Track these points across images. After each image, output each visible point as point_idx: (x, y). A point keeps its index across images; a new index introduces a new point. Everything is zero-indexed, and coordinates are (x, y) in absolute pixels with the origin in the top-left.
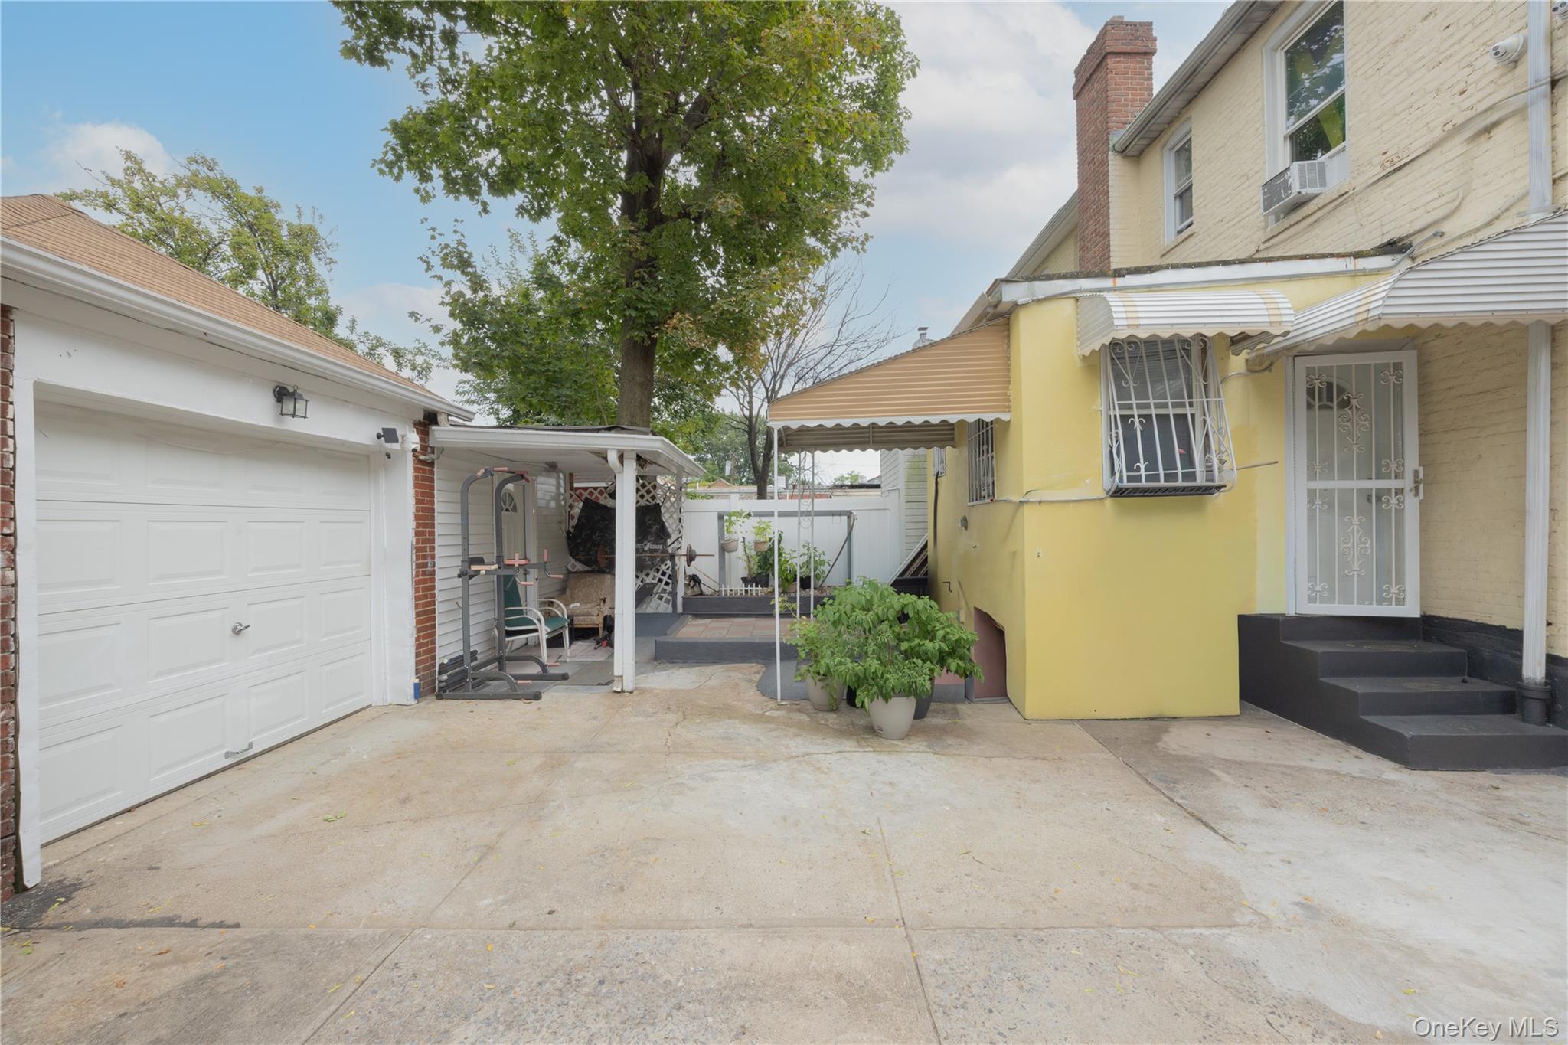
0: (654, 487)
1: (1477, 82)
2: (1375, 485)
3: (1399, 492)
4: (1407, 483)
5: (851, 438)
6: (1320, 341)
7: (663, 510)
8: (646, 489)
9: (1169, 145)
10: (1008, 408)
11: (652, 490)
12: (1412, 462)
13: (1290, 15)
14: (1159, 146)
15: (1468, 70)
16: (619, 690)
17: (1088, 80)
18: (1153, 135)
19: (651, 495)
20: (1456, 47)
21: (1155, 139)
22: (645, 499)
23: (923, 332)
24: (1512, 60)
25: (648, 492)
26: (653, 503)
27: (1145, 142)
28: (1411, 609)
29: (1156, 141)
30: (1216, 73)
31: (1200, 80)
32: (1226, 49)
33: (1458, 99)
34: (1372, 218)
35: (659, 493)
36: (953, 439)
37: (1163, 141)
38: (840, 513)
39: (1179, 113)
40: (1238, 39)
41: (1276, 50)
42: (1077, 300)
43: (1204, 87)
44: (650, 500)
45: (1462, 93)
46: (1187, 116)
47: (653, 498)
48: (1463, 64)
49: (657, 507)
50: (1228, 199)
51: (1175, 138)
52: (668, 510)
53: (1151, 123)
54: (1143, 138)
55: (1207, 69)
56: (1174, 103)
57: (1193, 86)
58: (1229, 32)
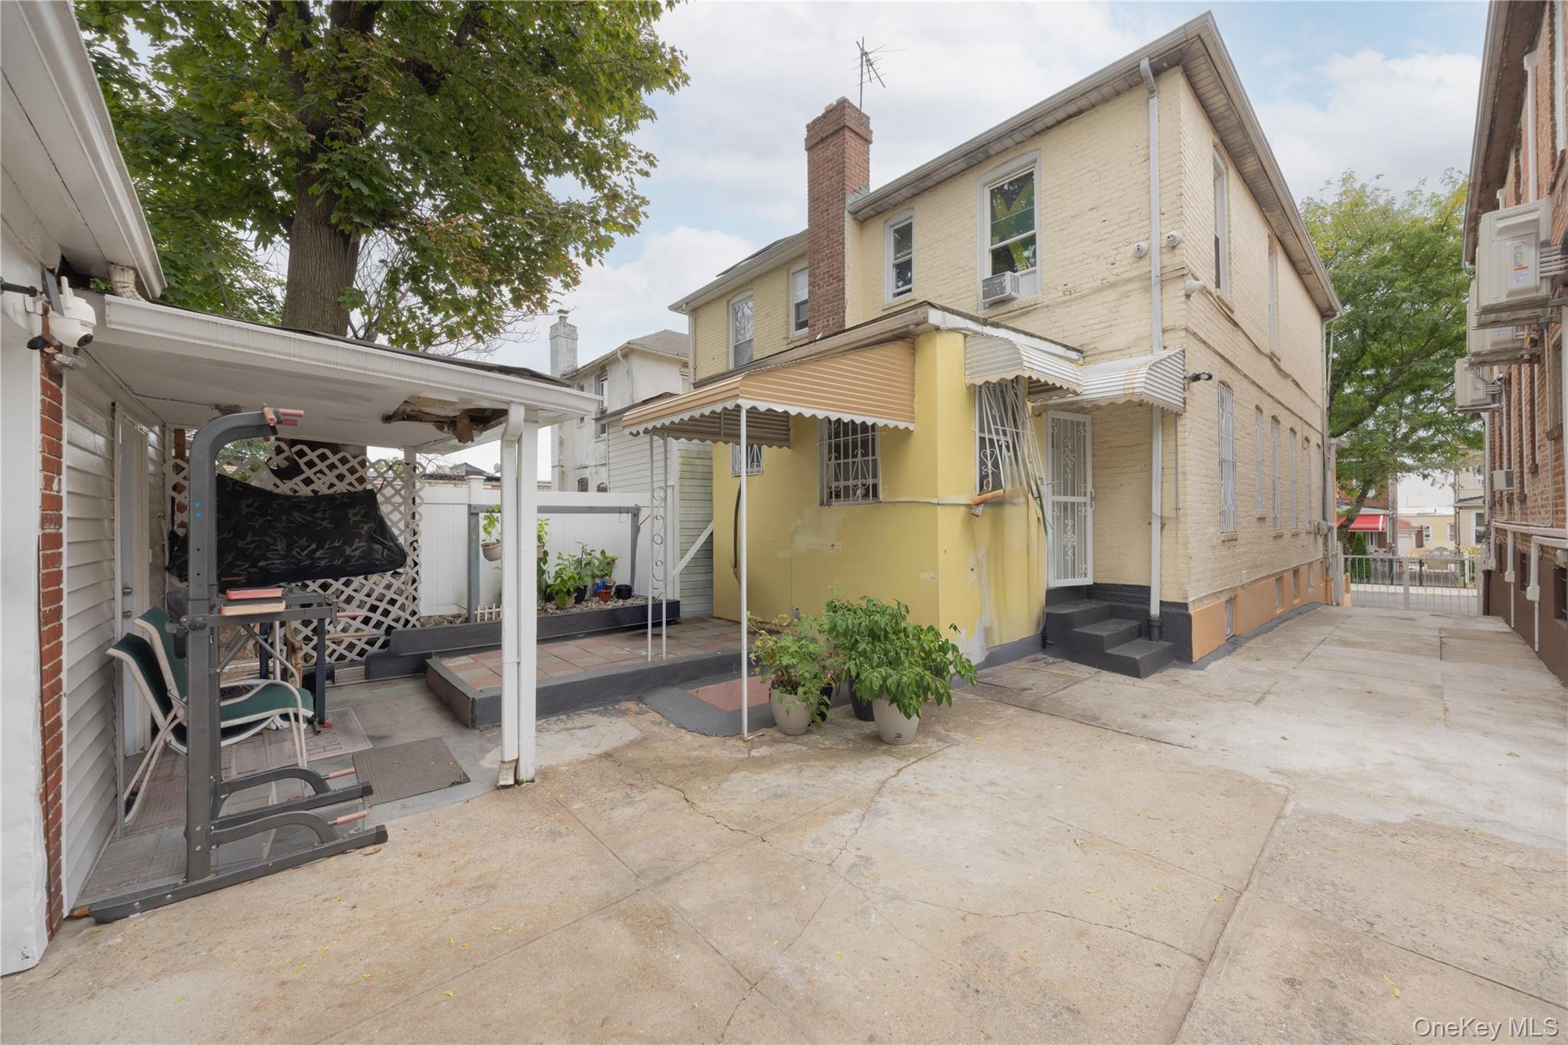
0: (363, 464)
1: (1121, 261)
2: (1069, 499)
3: (1085, 504)
4: (1087, 499)
5: (703, 426)
6: (1097, 402)
7: (380, 498)
8: (348, 466)
9: (891, 223)
10: (912, 419)
11: (358, 467)
12: (1090, 488)
13: (998, 167)
14: (882, 220)
15: (1115, 252)
16: (511, 782)
17: (823, 140)
18: (879, 210)
19: (357, 475)
20: (1109, 235)
21: (879, 213)
22: (346, 482)
23: (563, 315)
24: (1141, 255)
25: (352, 471)
26: (359, 488)
27: (872, 213)
28: (1088, 581)
29: (880, 216)
30: (938, 183)
31: (929, 183)
32: (953, 169)
33: (1110, 267)
34: (1057, 325)
35: (371, 473)
36: (788, 440)
37: (886, 218)
38: (620, 510)
39: (904, 201)
40: (962, 165)
41: (985, 186)
42: (966, 336)
43: (927, 189)
44: (355, 483)
45: (1113, 264)
46: (911, 206)
47: (362, 480)
48: (1113, 247)
49: (371, 496)
50: (946, 282)
51: (899, 218)
52: (388, 500)
53: (883, 201)
54: (873, 209)
55: (936, 178)
56: (906, 192)
57: (923, 185)
58: (959, 158)
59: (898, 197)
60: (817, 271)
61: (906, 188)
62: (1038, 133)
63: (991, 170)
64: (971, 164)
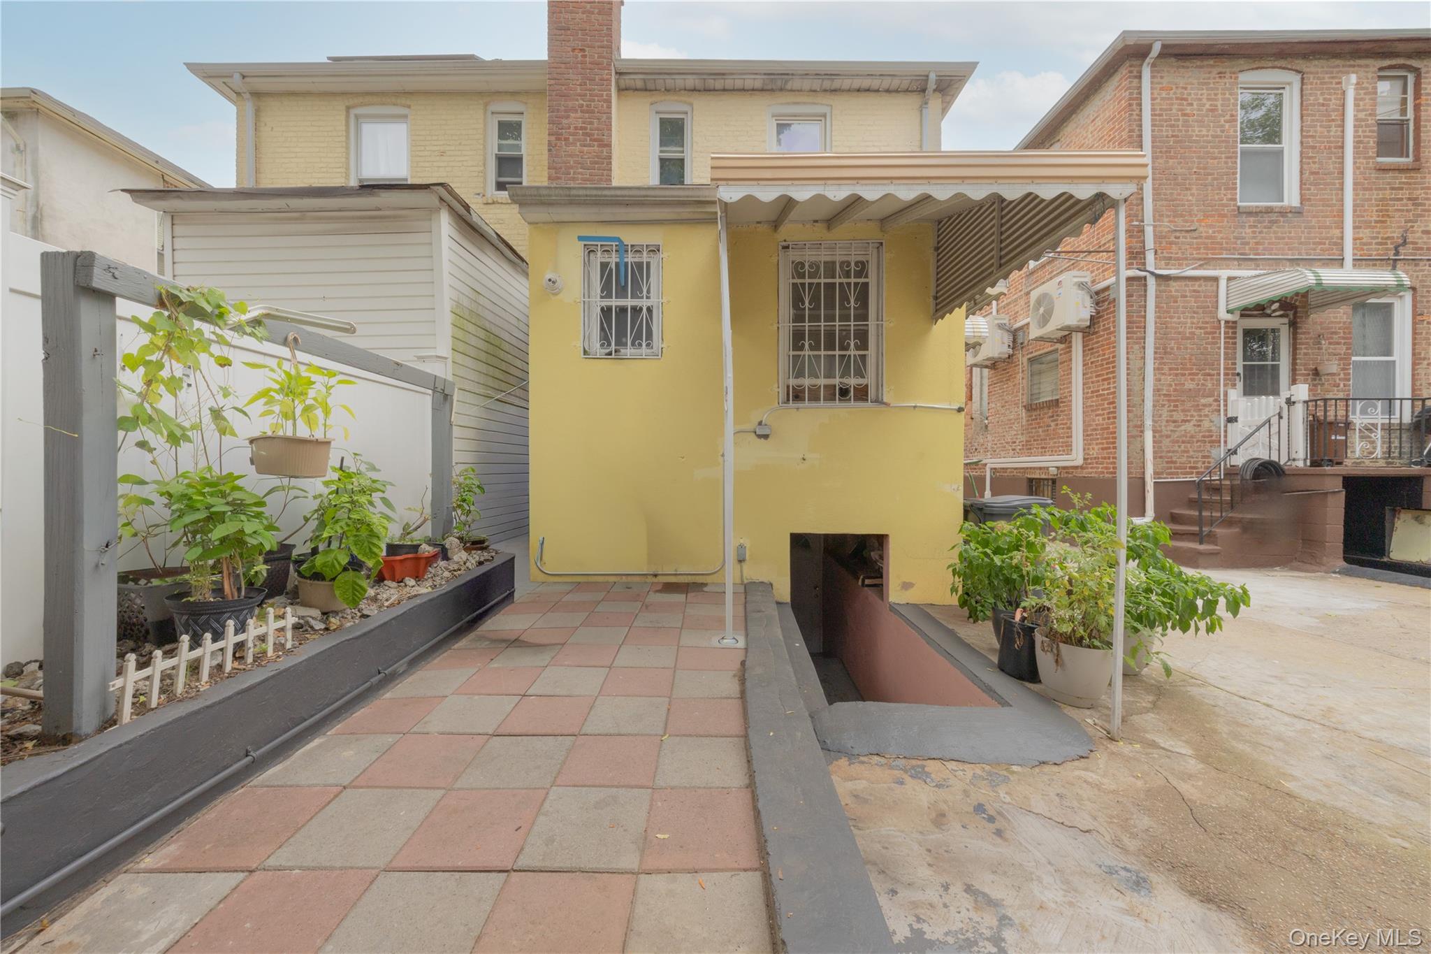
9: (656, 108)
13: (788, 104)
14: (650, 99)
18: (650, 86)
21: (649, 89)
27: (640, 84)
29: (648, 93)
30: (726, 90)
31: (719, 84)
32: (749, 82)
37: (655, 99)
39: (681, 90)
40: (758, 83)
41: (774, 116)
43: (711, 90)
46: (687, 100)
51: (672, 107)
53: (661, 77)
54: (644, 80)
55: (729, 83)
56: (691, 81)
57: (711, 83)
58: (760, 74)
59: (679, 82)
60: (565, 121)
61: (694, 77)
62: (834, 91)
63: (782, 104)
64: (766, 87)
